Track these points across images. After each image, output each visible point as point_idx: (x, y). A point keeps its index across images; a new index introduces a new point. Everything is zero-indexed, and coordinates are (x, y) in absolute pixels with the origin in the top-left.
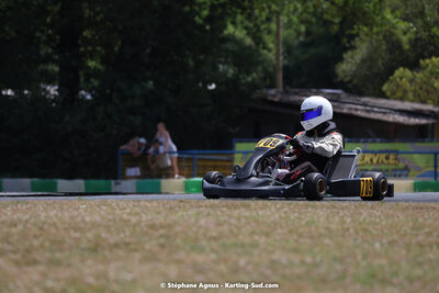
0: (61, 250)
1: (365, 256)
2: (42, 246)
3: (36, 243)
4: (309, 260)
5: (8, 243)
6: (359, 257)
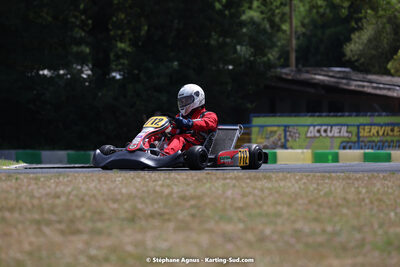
0: (102, 220)
1: (381, 226)
2: (84, 216)
3: (78, 213)
4: (329, 228)
5: (54, 214)
6: (376, 226)
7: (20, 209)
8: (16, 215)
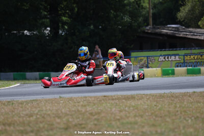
0: (52, 130)
1: (184, 127)
2: (44, 127)
4: (159, 131)
5: (30, 126)
6: (181, 128)
7: (14, 124)
8: (12, 128)
